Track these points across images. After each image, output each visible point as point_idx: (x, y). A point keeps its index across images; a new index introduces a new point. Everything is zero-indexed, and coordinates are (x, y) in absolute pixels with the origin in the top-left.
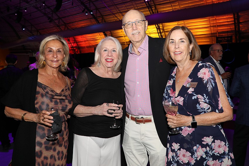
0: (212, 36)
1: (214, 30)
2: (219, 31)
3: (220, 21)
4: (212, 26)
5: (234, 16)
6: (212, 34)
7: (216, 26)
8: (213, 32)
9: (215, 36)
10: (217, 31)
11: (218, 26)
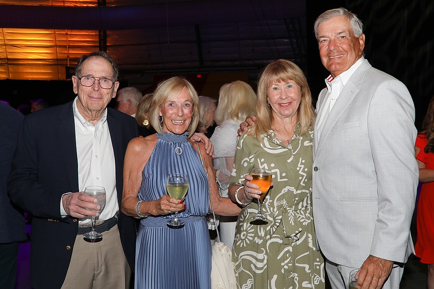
0: (58, 65)
1: (62, 53)
2: (71, 56)
3: (74, 39)
4: (60, 46)
5: (100, 33)
6: (57, 60)
7: (66, 47)
8: (60, 56)
9: (64, 65)
10: (68, 56)
11: (70, 47)
